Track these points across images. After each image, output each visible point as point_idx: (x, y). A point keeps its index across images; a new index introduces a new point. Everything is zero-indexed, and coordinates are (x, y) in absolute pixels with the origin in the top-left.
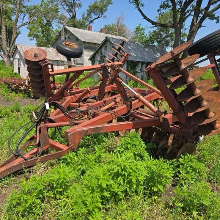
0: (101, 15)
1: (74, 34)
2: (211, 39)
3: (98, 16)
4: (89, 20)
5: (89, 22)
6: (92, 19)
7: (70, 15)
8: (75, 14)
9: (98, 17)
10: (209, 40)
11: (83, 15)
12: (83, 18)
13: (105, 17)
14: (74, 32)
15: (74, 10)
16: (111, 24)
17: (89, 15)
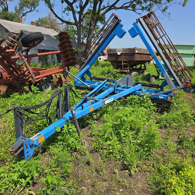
0: (33, 9)
1: (3, 25)
2: (30, 35)
3: (30, 9)
4: (22, 13)
5: (22, 15)
6: (25, 12)
7: (2, 7)
8: (7, 7)
9: (31, 11)
10: (28, 36)
11: (16, 8)
12: (16, 10)
13: (38, 11)
14: (3, 24)
15: (5, 3)
16: (44, 18)
17: (21, 8)
